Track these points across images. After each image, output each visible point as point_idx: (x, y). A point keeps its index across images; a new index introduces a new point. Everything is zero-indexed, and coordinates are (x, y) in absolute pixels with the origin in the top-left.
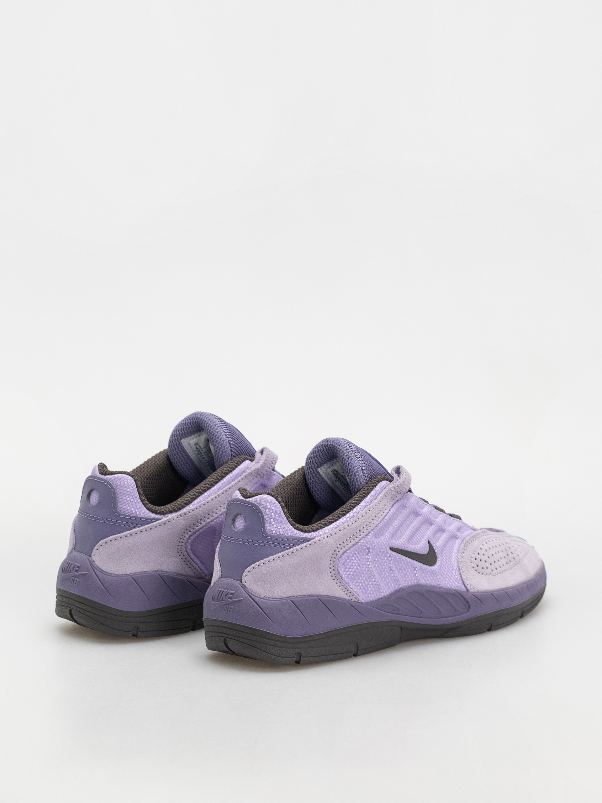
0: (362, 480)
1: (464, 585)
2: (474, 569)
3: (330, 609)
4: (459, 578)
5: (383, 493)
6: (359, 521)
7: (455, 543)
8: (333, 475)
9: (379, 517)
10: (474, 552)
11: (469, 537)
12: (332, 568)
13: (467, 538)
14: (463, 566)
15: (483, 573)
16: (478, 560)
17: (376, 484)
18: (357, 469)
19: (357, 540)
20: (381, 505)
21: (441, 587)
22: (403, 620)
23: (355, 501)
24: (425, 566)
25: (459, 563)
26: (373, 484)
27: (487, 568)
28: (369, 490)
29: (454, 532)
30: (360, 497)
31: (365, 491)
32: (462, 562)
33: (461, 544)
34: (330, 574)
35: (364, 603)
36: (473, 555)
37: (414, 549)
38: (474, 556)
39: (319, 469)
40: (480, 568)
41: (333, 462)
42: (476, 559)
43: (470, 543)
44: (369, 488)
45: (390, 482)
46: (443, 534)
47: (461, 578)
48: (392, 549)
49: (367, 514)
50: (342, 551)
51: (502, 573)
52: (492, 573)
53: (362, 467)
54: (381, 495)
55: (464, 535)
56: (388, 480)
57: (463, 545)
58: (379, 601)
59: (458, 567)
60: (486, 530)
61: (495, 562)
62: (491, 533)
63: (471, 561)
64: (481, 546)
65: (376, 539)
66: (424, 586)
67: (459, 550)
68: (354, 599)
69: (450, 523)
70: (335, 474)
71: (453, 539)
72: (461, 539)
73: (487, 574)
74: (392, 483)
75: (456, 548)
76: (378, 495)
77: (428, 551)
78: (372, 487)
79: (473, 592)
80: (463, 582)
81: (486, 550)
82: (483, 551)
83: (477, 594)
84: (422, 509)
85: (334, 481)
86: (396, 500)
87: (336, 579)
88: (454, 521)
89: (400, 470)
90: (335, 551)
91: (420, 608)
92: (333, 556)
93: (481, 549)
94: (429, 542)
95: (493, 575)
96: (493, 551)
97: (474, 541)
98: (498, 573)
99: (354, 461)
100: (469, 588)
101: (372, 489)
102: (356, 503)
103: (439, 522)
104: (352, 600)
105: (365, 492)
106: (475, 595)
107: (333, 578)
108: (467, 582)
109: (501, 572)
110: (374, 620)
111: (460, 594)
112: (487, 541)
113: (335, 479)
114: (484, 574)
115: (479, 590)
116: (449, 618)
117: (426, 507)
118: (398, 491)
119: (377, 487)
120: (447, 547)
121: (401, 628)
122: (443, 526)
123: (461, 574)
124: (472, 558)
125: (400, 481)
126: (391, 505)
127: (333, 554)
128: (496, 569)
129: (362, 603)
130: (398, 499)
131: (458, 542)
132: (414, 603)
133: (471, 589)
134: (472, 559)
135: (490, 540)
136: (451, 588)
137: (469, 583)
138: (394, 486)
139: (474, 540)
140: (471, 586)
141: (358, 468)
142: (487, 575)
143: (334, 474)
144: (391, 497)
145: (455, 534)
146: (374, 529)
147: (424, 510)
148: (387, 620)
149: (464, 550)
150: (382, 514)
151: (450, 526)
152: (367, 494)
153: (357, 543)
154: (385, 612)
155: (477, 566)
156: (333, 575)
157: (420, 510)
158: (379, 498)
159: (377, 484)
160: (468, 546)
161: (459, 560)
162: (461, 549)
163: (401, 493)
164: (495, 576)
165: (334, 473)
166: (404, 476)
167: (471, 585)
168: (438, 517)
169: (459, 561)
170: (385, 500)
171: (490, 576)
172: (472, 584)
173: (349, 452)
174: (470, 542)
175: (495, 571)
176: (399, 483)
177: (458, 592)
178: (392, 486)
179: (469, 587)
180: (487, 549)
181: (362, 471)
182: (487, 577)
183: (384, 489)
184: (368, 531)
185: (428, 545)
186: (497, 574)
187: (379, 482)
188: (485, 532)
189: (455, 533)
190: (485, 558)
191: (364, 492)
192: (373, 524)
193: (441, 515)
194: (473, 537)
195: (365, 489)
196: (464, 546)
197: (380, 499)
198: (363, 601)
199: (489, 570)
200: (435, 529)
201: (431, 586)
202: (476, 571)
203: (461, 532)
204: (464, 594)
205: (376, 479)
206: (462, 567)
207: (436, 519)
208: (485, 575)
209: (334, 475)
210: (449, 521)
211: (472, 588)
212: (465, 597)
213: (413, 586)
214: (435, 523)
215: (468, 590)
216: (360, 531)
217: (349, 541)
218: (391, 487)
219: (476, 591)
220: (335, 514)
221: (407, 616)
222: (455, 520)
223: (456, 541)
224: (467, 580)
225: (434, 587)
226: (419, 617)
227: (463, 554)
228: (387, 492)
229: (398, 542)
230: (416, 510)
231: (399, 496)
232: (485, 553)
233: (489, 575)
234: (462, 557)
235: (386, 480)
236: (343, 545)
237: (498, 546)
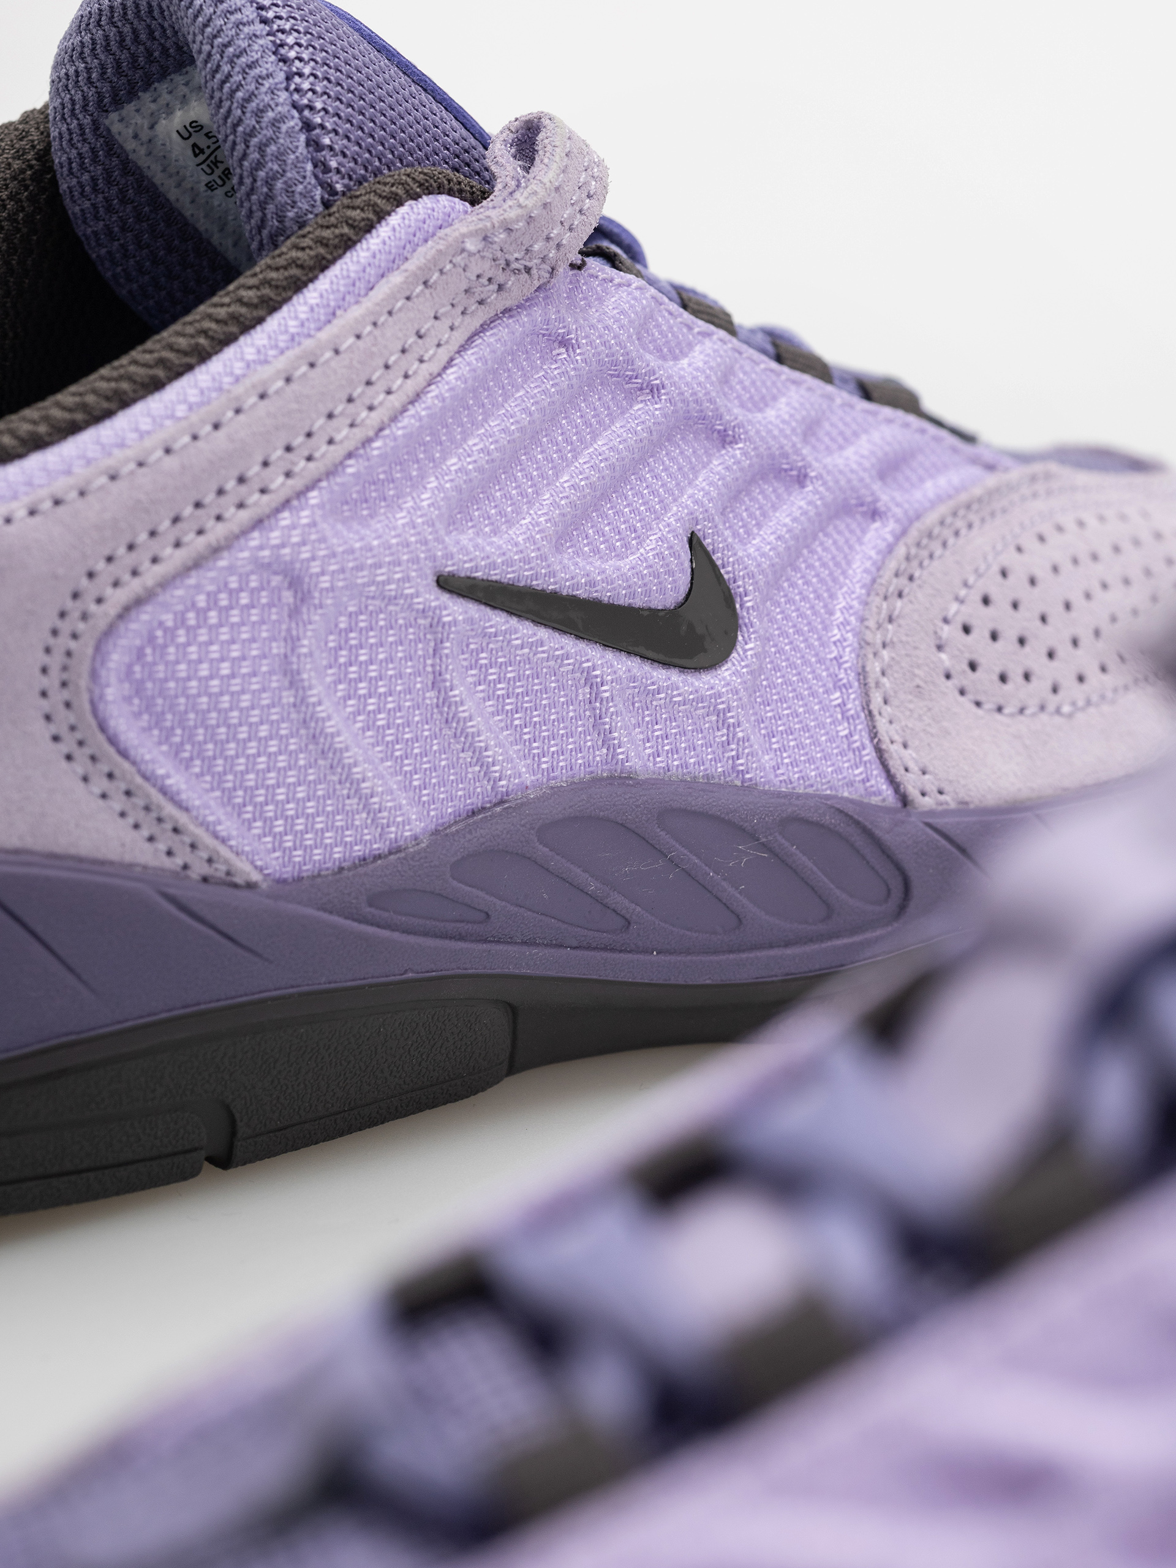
0: (300, 188)
1: (884, 775)
2: (949, 683)
3: (39, 929)
4: (862, 737)
5: (411, 265)
6: (237, 427)
7: (859, 541)
8: (190, 152)
9: (376, 403)
10: (963, 592)
11: (943, 509)
12: (58, 696)
13: (931, 519)
14: (890, 666)
15: (1002, 702)
16: (980, 634)
17: (376, 213)
18: (275, 123)
19: (217, 532)
20: (396, 332)
21: (749, 788)
22: (512, 970)
23: (232, 309)
24: (660, 675)
25: (869, 651)
26: (356, 214)
27: (1027, 677)
28: (327, 245)
29: (861, 480)
30: (267, 282)
31: (303, 249)
32: (884, 645)
33: (890, 549)
34: (43, 731)
35: (264, 886)
36: (954, 607)
37: (592, 584)
38: (957, 613)
39: (114, 116)
40: (986, 677)
41: (187, 84)
42: (967, 630)
43: (944, 544)
44: (327, 233)
45: (473, 203)
46: (790, 494)
47: (874, 734)
48: (447, 583)
49: (294, 386)
50: (117, 598)
51: (1113, 702)
52: (1053, 701)
53: (306, 113)
54: (396, 278)
55: (918, 495)
56: (461, 191)
57: (901, 551)
58: (361, 870)
59: (862, 674)
60: (1053, 467)
61: (1075, 642)
62: (1083, 478)
63: (940, 638)
64: (1009, 558)
65: (349, 529)
66: (646, 781)
67: (874, 581)
68: (199, 869)
69: (841, 433)
70: (202, 151)
71: (849, 520)
72: (897, 521)
73: (1022, 711)
74: (477, 207)
75: (859, 568)
76: (383, 276)
77: (684, 588)
78: (351, 226)
79: (931, 813)
80: (880, 752)
81: (1033, 582)
82: (1017, 585)
83: (957, 819)
84: (676, 358)
85: (202, 188)
86: (500, 307)
87: (81, 754)
88: (870, 419)
89: (540, 137)
90: (75, 596)
91: (616, 899)
92: (65, 627)
93: (1004, 574)
94: (694, 542)
95: (1058, 711)
96: (1071, 584)
97: (975, 530)
98: (1088, 703)
99: (259, 80)
100: (913, 792)
101: (348, 244)
102: (234, 318)
103: (769, 432)
104: (189, 873)
105: (300, 254)
106: (938, 827)
107: (63, 748)
108: (897, 755)
109: (1109, 695)
110: (323, 980)
111: (857, 823)
112: (1046, 529)
113: (205, 179)
114: (1006, 711)
115: (967, 799)
116: (789, 951)
117: (698, 348)
118: (511, 258)
119: (383, 231)
120: (810, 567)
121: (513, 1010)
122: (797, 452)
123: (870, 712)
124: (946, 621)
125: (521, 200)
126: (459, 337)
127: (62, 615)
128: (1081, 679)
129: (250, 886)
130: (508, 304)
131: (878, 533)
132: (579, 874)
133: (923, 794)
134: (946, 628)
135: (1068, 521)
136: (810, 790)
137: (916, 761)
138: (480, 226)
139: (970, 526)
140: (927, 777)
141: (282, 119)
142: (1028, 712)
143: (197, 150)
144: (464, 286)
145: (863, 491)
146: (330, 474)
147: (685, 362)
148: (410, 975)
149: (903, 581)
150: (395, 387)
151: (841, 448)
152: (311, 269)
153: (216, 551)
154: (396, 935)
155: (973, 666)
156: (64, 731)
157: (653, 361)
158: (382, 290)
159: (381, 216)
160: (931, 556)
161: (869, 636)
162: (888, 573)
163: (528, 270)
164: (1070, 716)
165: (194, 146)
166: (551, 175)
167: (924, 773)
168: (775, 398)
169: (868, 644)
170: (424, 305)
171: (1044, 717)
172: (931, 768)
173: (239, 25)
174: (947, 533)
175: (1072, 690)
176: (512, 214)
177: (847, 815)
178: (472, 228)
179: (911, 784)
180: (1039, 574)
181: (303, 138)
182: (1022, 724)
183: (426, 241)
184: (296, 483)
185: (685, 555)
186: (1083, 709)
187: (400, 204)
188: (1048, 476)
189: (867, 487)
190: (1025, 621)
191: (294, 254)
192: (331, 442)
193: (793, 388)
194: (968, 507)
195: (307, 242)
196: (908, 558)
197: (392, 297)
198: (255, 877)
199: (1040, 687)
200: (742, 470)
201: (691, 784)
202: (962, 692)
203: (907, 479)
204: (882, 827)
205: (385, 184)
206: (883, 674)
207: (760, 410)
208: (1012, 715)
209: (196, 155)
210: (841, 419)
211: (931, 788)
212: (887, 838)
213: (578, 787)
214: (746, 433)
215: (905, 800)
216: (241, 480)
217: (171, 538)
218: (464, 230)
219: (953, 805)
220: (102, 379)
221: (538, 945)
222: (880, 417)
223: (864, 531)
224: (905, 746)
225: (709, 784)
226: (613, 950)
227: (899, 603)
228: (435, 261)
229: (491, 544)
230: (630, 362)
231: (518, 288)
232: (1024, 593)
233: (1034, 715)
234: (890, 620)
235: (450, 193)
236: (130, 560)
237: (1105, 551)
